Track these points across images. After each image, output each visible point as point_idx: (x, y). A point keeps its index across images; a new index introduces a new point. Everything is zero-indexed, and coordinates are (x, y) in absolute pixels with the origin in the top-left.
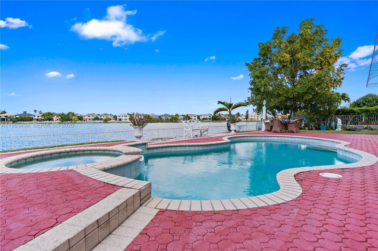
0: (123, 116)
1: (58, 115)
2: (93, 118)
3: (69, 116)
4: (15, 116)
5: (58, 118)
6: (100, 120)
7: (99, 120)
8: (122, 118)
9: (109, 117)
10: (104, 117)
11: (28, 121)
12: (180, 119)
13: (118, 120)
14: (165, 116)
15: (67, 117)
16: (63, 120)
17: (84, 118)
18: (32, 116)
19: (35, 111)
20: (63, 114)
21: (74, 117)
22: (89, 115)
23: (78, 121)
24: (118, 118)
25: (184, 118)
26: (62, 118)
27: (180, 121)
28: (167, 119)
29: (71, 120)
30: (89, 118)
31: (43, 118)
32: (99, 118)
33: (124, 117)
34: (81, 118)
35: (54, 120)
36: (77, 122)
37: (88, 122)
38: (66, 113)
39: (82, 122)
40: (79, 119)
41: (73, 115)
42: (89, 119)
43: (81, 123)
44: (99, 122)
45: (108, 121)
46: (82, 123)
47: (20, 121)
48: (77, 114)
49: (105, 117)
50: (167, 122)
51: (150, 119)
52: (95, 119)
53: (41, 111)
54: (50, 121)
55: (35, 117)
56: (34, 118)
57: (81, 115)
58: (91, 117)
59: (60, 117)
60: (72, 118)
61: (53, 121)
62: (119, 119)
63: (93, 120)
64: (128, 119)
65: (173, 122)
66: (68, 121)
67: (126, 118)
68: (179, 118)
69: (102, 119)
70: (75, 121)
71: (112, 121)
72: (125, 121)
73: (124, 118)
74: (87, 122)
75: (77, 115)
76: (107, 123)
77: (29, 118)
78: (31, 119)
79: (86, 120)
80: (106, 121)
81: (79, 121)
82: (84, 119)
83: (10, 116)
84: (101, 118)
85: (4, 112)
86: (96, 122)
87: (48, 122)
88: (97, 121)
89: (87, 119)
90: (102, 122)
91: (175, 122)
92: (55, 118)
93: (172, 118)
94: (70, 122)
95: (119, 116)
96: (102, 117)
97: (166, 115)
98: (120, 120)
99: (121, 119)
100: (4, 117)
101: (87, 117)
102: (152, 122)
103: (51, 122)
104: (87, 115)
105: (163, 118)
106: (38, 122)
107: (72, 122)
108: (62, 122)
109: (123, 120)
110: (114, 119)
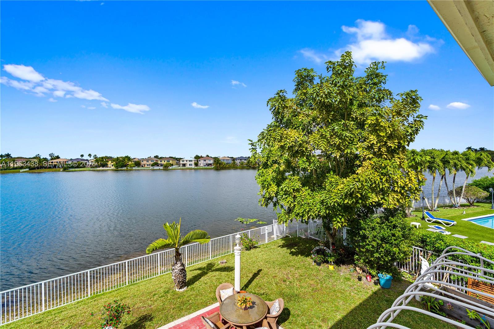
1: (113, 159)
2: (152, 163)
3: (124, 161)
4: (68, 161)
5: (112, 164)
6: (160, 166)
7: (158, 165)
8: (186, 163)
9: (171, 162)
11: (80, 168)
13: (181, 165)
14: (240, 160)
15: (122, 162)
17: (142, 163)
19: (90, 155)
20: (118, 158)
21: (130, 163)
22: (147, 160)
23: (134, 167)
24: (181, 162)
26: (117, 164)
28: (242, 164)
29: (126, 166)
30: (148, 163)
32: (158, 163)
33: (188, 161)
34: (138, 164)
35: (109, 166)
36: (134, 168)
37: (146, 168)
38: (121, 156)
39: (139, 168)
40: (136, 164)
41: (130, 160)
42: (148, 165)
44: (158, 168)
45: (168, 167)
46: (139, 170)
47: (70, 168)
48: (134, 159)
49: (166, 162)
50: (242, 169)
51: (220, 164)
53: (96, 155)
54: (103, 167)
57: (138, 159)
58: (150, 162)
59: (114, 163)
60: (128, 163)
61: (107, 167)
62: (183, 164)
63: (153, 165)
64: (193, 165)
65: (251, 168)
66: (123, 167)
67: (190, 163)
69: (162, 165)
70: (131, 167)
71: (174, 167)
72: (190, 166)
73: (188, 163)
74: (144, 169)
75: (134, 160)
76: (168, 170)
79: (144, 166)
81: (136, 168)
82: (142, 165)
83: (63, 162)
84: (161, 163)
87: (101, 168)
88: (156, 168)
90: (162, 168)
92: (110, 163)
94: (125, 168)
95: (183, 161)
96: (163, 162)
97: (241, 158)
98: (184, 165)
100: (56, 163)
101: (145, 162)
102: (222, 169)
103: (104, 168)
104: (145, 160)
105: (238, 162)
106: (91, 169)
107: (127, 168)
108: (117, 168)
109: (188, 166)
110: (177, 164)
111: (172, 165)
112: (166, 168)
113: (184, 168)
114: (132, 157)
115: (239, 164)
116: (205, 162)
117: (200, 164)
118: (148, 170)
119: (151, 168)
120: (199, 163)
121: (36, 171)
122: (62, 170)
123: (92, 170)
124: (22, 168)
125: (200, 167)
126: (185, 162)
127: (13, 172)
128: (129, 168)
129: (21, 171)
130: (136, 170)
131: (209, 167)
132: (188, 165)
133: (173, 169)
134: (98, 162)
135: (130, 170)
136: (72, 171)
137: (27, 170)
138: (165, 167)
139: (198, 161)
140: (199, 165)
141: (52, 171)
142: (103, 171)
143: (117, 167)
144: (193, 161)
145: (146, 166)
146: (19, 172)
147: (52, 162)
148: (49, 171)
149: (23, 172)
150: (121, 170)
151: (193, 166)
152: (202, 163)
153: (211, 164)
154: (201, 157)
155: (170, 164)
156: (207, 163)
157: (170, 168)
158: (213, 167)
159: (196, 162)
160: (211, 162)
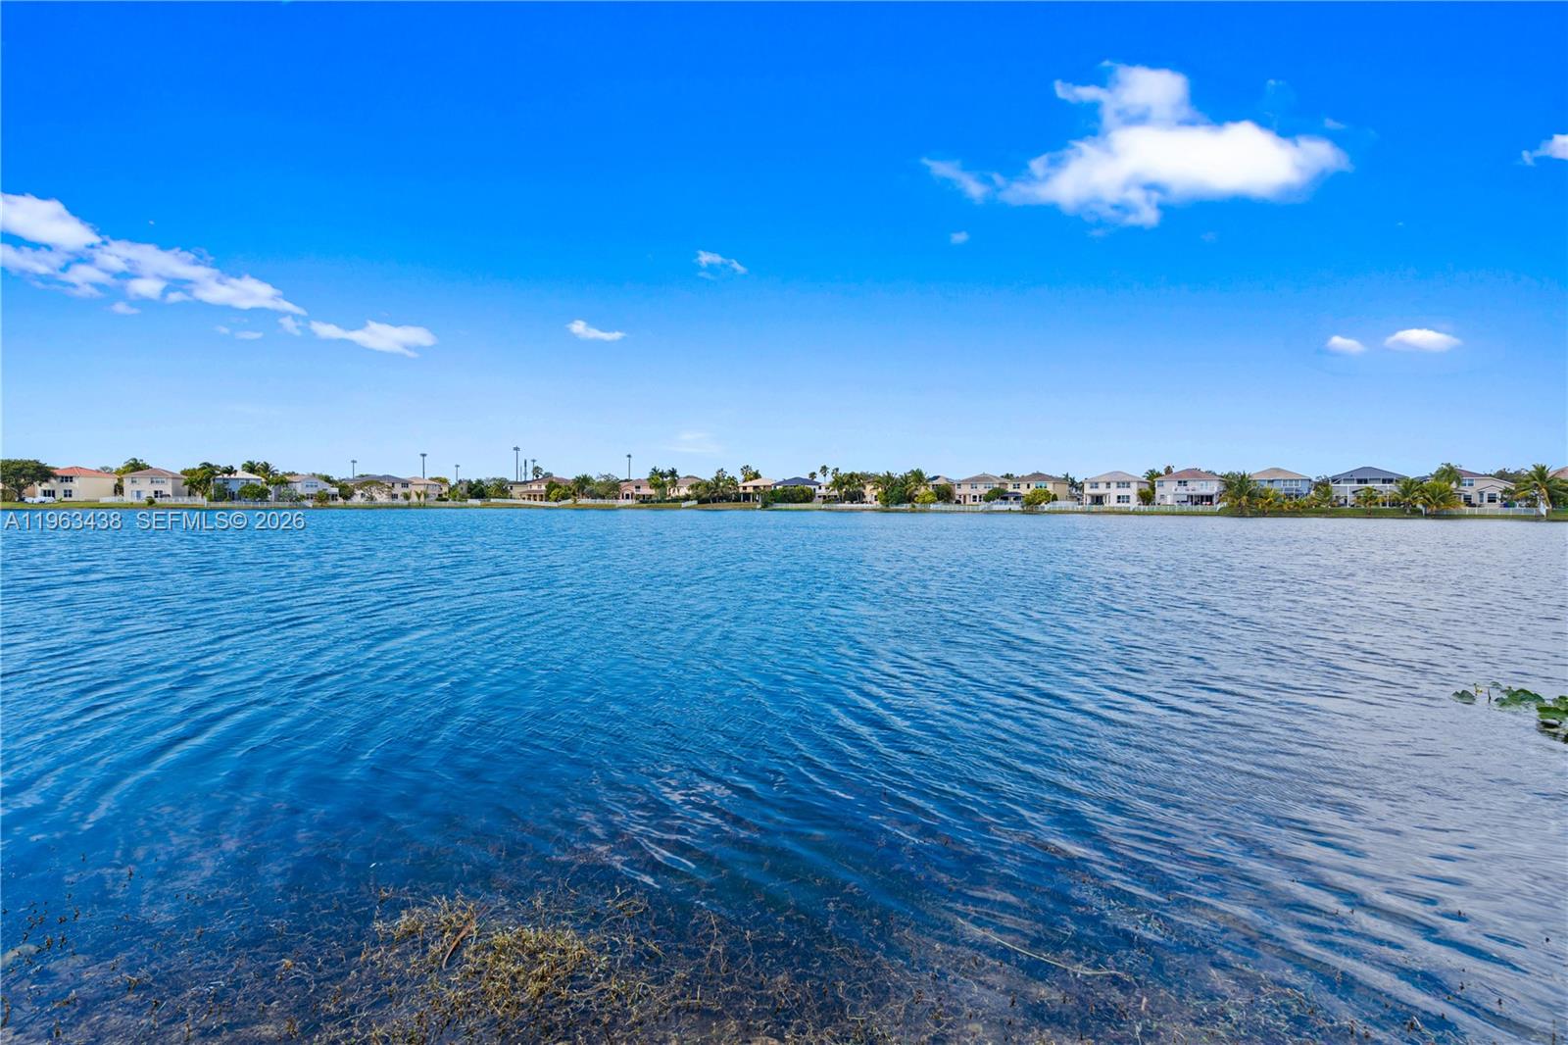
0: (1108, 484)
1: (877, 481)
2: (986, 491)
3: (906, 483)
4: (775, 485)
5: (876, 493)
6: (1012, 499)
7: (1006, 499)
8: (1107, 491)
9: (1050, 488)
10: (1028, 487)
11: (801, 502)
12: (1475, 499)
13: (1087, 500)
14: (1360, 481)
15: (899, 489)
16: (887, 501)
17: (958, 492)
18: (812, 487)
20: (889, 477)
21: (923, 490)
22: (973, 482)
23: (934, 502)
24: (1088, 490)
25: (1505, 491)
26: (887, 491)
27: (1476, 511)
28: (1370, 498)
29: (910, 499)
30: (974, 492)
31: (836, 493)
32: (1007, 493)
33: (1113, 486)
34: (945, 494)
35: (868, 499)
36: (932, 506)
37: (968, 509)
38: (899, 471)
39: (948, 507)
40: (939, 494)
41: (922, 481)
42: (975, 497)
43: (941, 512)
44: (1005, 507)
45: (1040, 503)
46: (946, 512)
47: (778, 502)
48: (936, 478)
49: (1033, 487)
50: (1370, 514)
51: (1251, 495)
52: (992, 495)
53: (837, 469)
54: (852, 503)
55: (820, 488)
56: (818, 491)
57: (947, 479)
58: (982, 490)
59: (880, 489)
60: (917, 493)
61: (863, 503)
62: (1092, 496)
63: (988, 499)
64: (1134, 499)
65: (1416, 514)
66: (903, 502)
67: (1123, 492)
68: (1469, 491)
69: (1017, 498)
70: (924, 502)
71: (1060, 505)
72: (1122, 505)
73: (1115, 491)
74: (963, 509)
75: (935, 482)
76: (1038, 513)
77: (803, 491)
78: (808, 498)
79: (962, 500)
80: (1030, 503)
81: (940, 506)
82: (957, 498)
83: (765, 487)
84: (1016, 490)
85: (757, 476)
86: (996, 507)
87: (847, 505)
88: (998, 506)
89: (968, 497)
90: (1016, 507)
91: (1428, 516)
92: (869, 491)
93: (1406, 492)
94: (908, 506)
95: (1095, 485)
96: (1023, 490)
97: (1361, 477)
98: (1098, 500)
99: (1101, 497)
100: (750, 490)
101: (965, 490)
102: (1263, 514)
103: (854, 506)
104: (966, 482)
105: (1345, 491)
106: (823, 507)
107: (914, 506)
108: (887, 506)
109: (1112, 503)
110: (1072, 497)
111: (1055, 498)
112: (1031, 505)
113: (1095, 508)
114: (928, 474)
115: (1352, 497)
116: (1182, 490)
117: (1162, 496)
118: (974, 512)
119: (983, 505)
120: (1159, 491)
121: (711, 506)
122: (759, 506)
123: (825, 510)
124: (687, 498)
125: (1163, 509)
126: (1102, 490)
127: (671, 508)
128: (918, 506)
129: (684, 505)
130: (936, 512)
131: (1200, 508)
132: (1114, 500)
133: (1055, 512)
134: (840, 488)
135: (920, 511)
136: (781, 510)
137: (695, 502)
138: (1029, 503)
139: (1153, 487)
140: (1158, 499)
141: (740, 509)
142: (851, 510)
143: (886, 502)
144: (1134, 486)
145: (969, 501)
146: (680, 508)
147: (745, 488)
148: (735, 509)
149: (687, 508)
150: (897, 511)
151: (1135, 503)
152: (1168, 493)
153: (1209, 498)
154: (1168, 470)
155: (1047, 494)
156: (1193, 493)
157: (1047, 507)
158: (1219, 506)
159: (1146, 488)
160: (1212, 488)
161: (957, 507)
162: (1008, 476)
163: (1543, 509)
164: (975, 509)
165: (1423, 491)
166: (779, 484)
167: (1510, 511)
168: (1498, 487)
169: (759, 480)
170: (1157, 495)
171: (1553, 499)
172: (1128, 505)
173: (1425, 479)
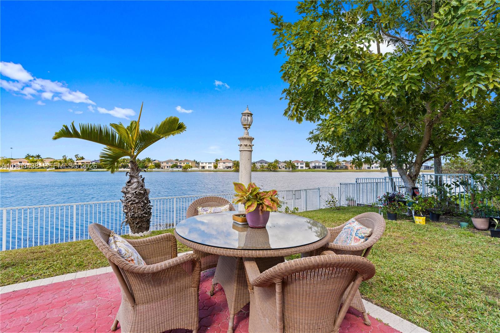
0: (206, 163)
2: (171, 165)
3: (145, 162)
6: (179, 167)
7: (177, 167)
9: (190, 164)
12: (280, 168)
13: (201, 167)
15: (142, 164)
17: (162, 165)
20: (138, 160)
21: (150, 164)
22: (167, 162)
23: (154, 168)
24: (200, 164)
25: (285, 166)
27: (281, 170)
28: (263, 167)
29: (146, 167)
30: (167, 165)
32: (177, 165)
34: (158, 166)
36: (154, 170)
39: (159, 170)
40: (156, 166)
41: (150, 161)
42: (168, 167)
43: (157, 171)
44: (177, 170)
45: (188, 168)
48: (155, 160)
49: (185, 164)
50: (263, 171)
52: (173, 166)
57: (159, 161)
58: (170, 164)
60: (148, 165)
63: (172, 167)
65: (271, 171)
67: (210, 165)
68: (280, 165)
69: (181, 167)
70: (151, 168)
71: (193, 169)
73: (207, 165)
74: (164, 170)
75: (154, 162)
76: (187, 171)
79: (163, 167)
81: (156, 169)
82: (162, 167)
83: (87, 163)
84: (180, 165)
86: (174, 170)
87: (123, 169)
88: (175, 169)
90: (181, 170)
91: (273, 171)
93: (269, 166)
94: (145, 170)
95: (203, 163)
96: (183, 165)
97: (261, 162)
98: (203, 167)
101: (165, 164)
103: (125, 169)
104: (165, 162)
105: (258, 165)
107: (147, 170)
109: (207, 168)
110: (196, 167)
111: (192, 167)
112: (185, 169)
113: (203, 170)
114: (152, 158)
115: (259, 167)
116: (224, 165)
118: (167, 171)
119: (171, 169)
120: (219, 165)
122: (85, 170)
125: (220, 170)
126: (204, 165)
128: (149, 170)
129: (48, 170)
130: (155, 171)
131: (228, 170)
132: (207, 167)
133: (192, 171)
135: (150, 171)
137: (54, 169)
138: (184, 168)
139: (217, 164)
144: (213, 164)
145: (166, 168)
146: (46, 171)
147: (77, 163)
148: (74, 171)
149: (50, 171)
151: (212, 168)
152: (221, 166)
153: (230, 167)
154: (221, 160)
155: (190, 166)
156: (227, 166)
157: (189, 170)
158: (233, 169)
159: (216, 164)
160: (231, 165)
161: (162, 170)
162: (177, 160)
163: (291, 169)
164: (168, 170)
165: (272, 166)
166: (93, 162)
167: (286, 170)
168: (284, 165)
169: (84, 160)
170: (218, 166)
171: (292, 167)
172: (210, 169)
173: (272, 163)
